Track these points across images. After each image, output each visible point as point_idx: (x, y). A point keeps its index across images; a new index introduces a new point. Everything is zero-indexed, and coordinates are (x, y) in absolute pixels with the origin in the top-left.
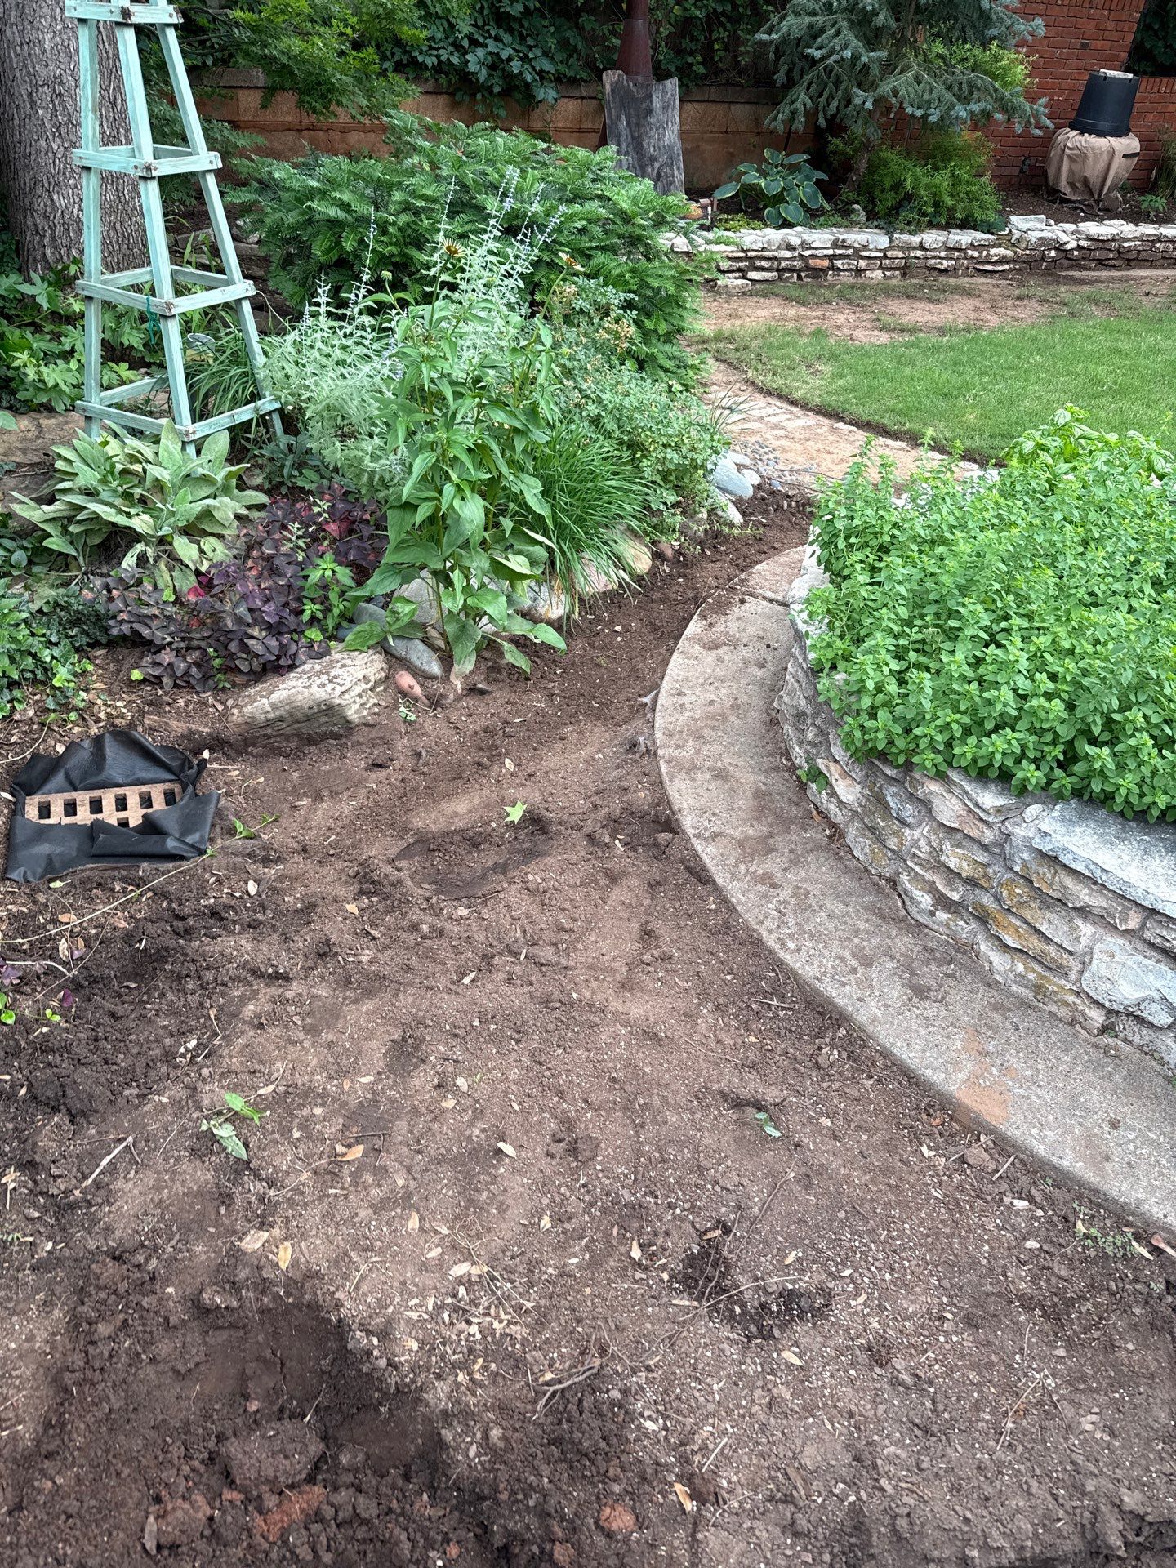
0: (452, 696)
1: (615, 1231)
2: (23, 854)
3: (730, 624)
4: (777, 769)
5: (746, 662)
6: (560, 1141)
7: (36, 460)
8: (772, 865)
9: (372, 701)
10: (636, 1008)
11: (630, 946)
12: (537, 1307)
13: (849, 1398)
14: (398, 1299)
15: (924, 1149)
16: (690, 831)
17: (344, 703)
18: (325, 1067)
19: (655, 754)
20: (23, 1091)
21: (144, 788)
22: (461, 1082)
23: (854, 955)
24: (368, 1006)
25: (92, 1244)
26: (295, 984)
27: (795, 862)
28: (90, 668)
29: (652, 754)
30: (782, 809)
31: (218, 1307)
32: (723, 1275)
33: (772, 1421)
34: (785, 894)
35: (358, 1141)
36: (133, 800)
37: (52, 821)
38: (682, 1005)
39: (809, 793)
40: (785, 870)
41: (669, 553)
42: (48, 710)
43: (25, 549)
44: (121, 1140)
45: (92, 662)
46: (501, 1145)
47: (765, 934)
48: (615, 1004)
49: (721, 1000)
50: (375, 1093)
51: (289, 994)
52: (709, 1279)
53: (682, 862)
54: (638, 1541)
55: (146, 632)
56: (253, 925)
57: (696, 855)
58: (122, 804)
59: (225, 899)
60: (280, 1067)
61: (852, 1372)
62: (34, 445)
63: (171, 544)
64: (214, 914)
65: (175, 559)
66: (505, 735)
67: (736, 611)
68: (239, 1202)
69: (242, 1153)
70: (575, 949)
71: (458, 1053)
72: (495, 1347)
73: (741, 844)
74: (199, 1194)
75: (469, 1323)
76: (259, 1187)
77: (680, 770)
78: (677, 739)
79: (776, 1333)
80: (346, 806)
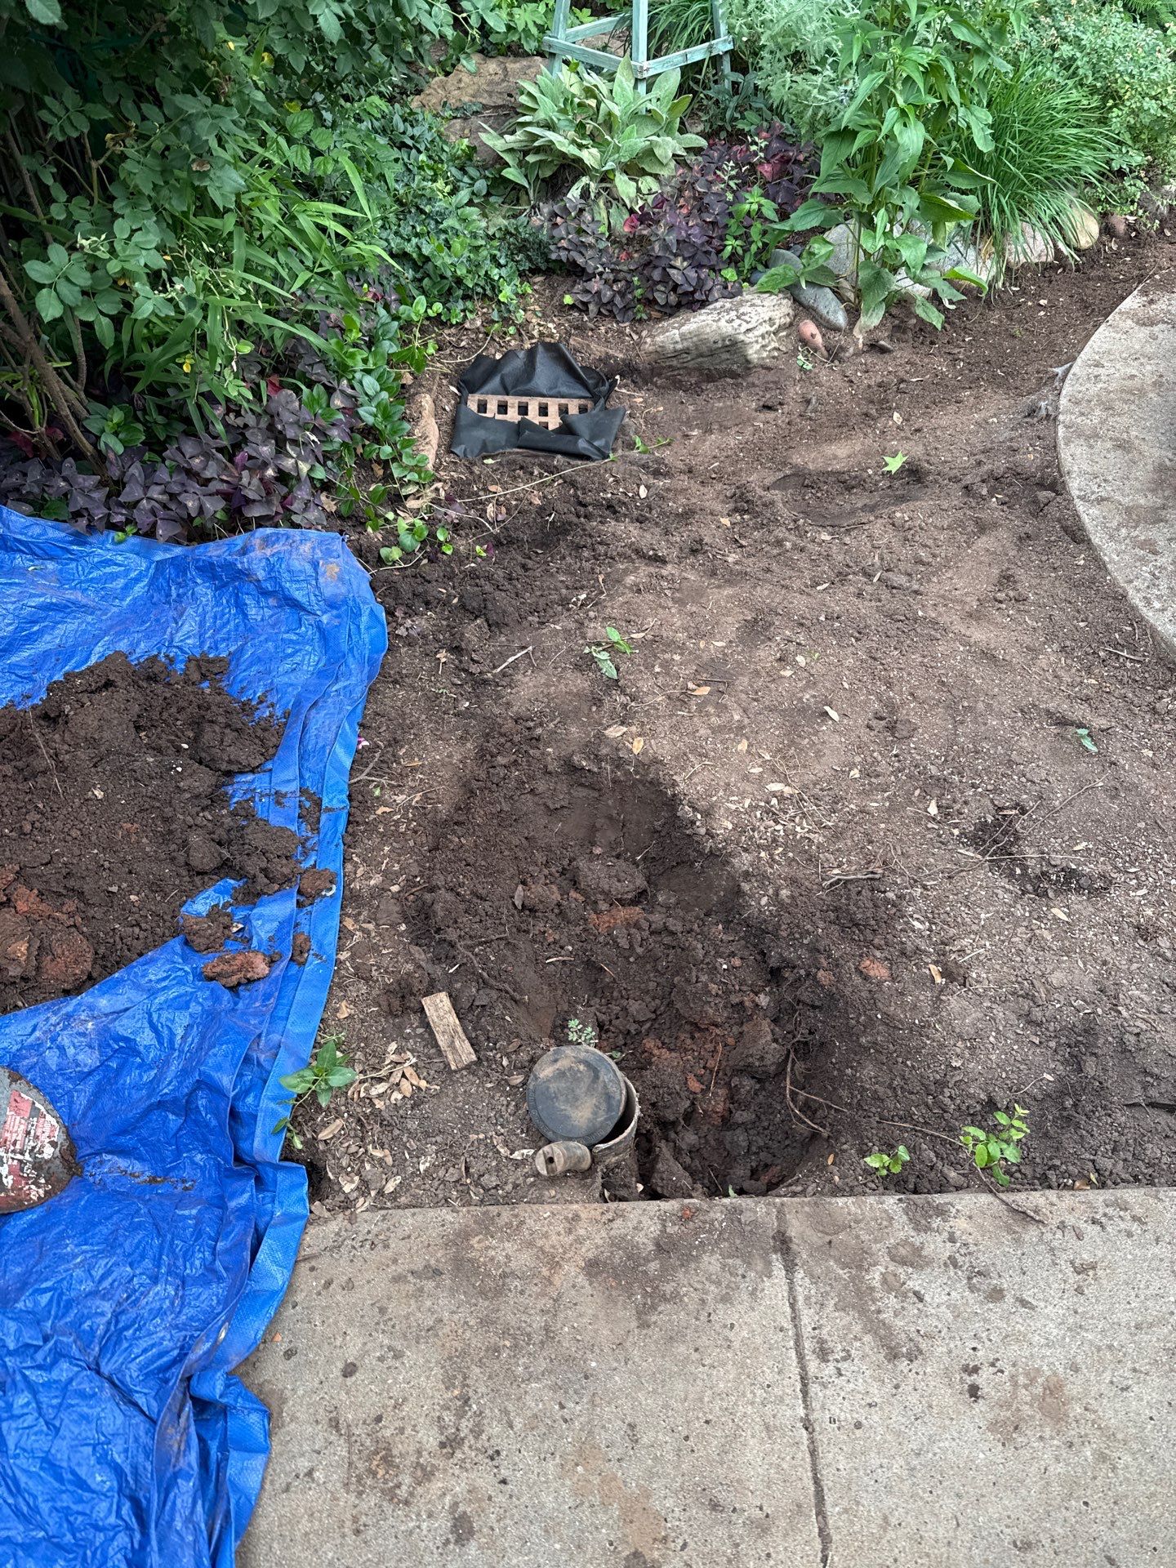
0: (851, 350)
1: (917, 792)
2: (464, 435)
3: (1174, 303)
6: (881, 719)
7: (500, 102)
8: (1159, 534)
9: (773, 345)
10: (979, 634)
11: (985, 587)
12: (836, 826)
13: (1107, 952)
14: (721, 793)
16: (1075, 493)
17: (747, 340)
18: (686, 629)
19: (1055, 419)
20: (455, 601)
21: (563, 401)
22: (800, 659)
24: (728, 591)
25: (497, 711)
26: (669, 567)
28: (529, 291)
29: (1051, 419)
31: (583, 768)
32: (1012, 844)
33: (1029, 950)
34: (1162, 561)
35: (706, 683)
36: (553, 409)
37: (489, 415)
38: (1027, 640)
41: (1121, 228)
42: (494, 322)
43: (486, 178)
44: (523, 648)
45: (532, 284)
46: (827, 708)
47: (1131, 592)
48: (959, 627)
49: (1068, 643)
50: (725, 654)
51: (664, 572)
52: (995, 842)
53: (1059, 521)
54: (889, 988)
55: (580, 261)
56: (640, 520)
57: (1076, 515)
58: (544, 411)
59: (621, 496)
60: (651, 622)
61: (1116, 938)
62: (499, 88)
63: (612, 181)
64: (610, 507)
65: (613, 199)
66: (899, 391)
68: (607, 706)
69: (614, 674)
70: (929, 581)
71: (801, 639)
72: (792, 842)
73: (1128, 510)
74: (577, 695)
75: (777, 822)
76: (623, 699)
77: (1079, 436)
78: (1083, 407)
79: (1051, 894)
80: (733, 440)
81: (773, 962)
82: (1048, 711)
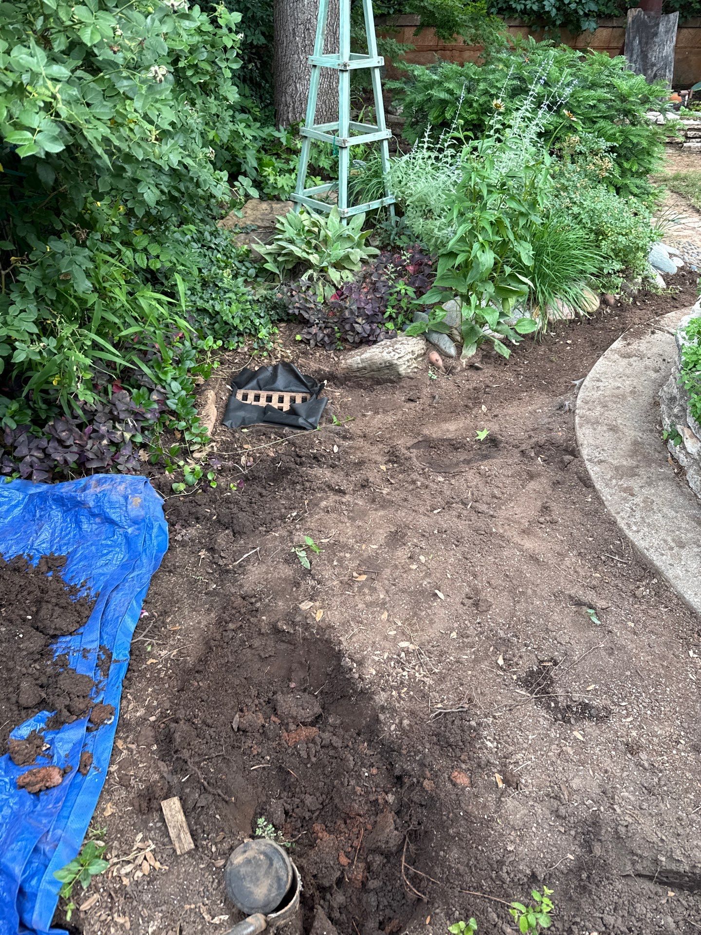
0: (459, 368)
1: (492, 649)
2: (232, 414)
3: (642, 345)
4: (651, 431)
5: (647, 368)
6: (470, 598)
7: (268, 225)
8: (634, 483)
9: (414, 365)
10: (529, 544)
11: (533, 513)
12: (441, 673)
13: (607, 764)
14: (370, 649)
15: (691, 653)
16: (585, 457)
17: (399, 363)
18: (354, 537)
19: (574, 412)
20: (215, 518)
21: (293, 394)
22: (422, 558)
23: (673, 540)
24: (381, 513)
25: (233, 590)
26: (347, 496)
27: (649, 484)
28: (277, 331)
29: (572, 412)
30: (649, 453)
31: (284, 631)
32: (549, 686)
33: (559, 762)
34: (637, 500)
35: (365, 573)
36: (287, 399)
37: (248, 402)
38: (558, 548)
39: (669, 446)
40: (641, 487)
41: (612, 301)
42: (254, 349)
43: (255, 268)
44: (254, 548)
45: (278, 328)
46: (437, 591)
47: (619, 520)
48: (517, 539)
49: (582, 551)
50: (377, 553)
51: (344, 500)
52: (539, 685)
53: (576, 473)
54: (469, 792)
55: (306, 316)
56: (333, 466)
57: (586, 471)
58: (281, 400)
59: (322, 452)
60: (333, 532)
61: (613, 753)
62: (267, 217)
63: (326, 272)
64: (315, 458)
65: (328, 281)
66: (485, 393)
67: (648, 337)
68: (303, 587)
69: (308, 566)
70: (500, 508)
71: (423, 544)
72: (414, 685)
73: (617, 468)
74: (285, 580)
75: (404, 670)
76: (313, 583)
77: (588, 423)
78: (590, 405)
79: (573, 721)
80: (390, 418)
81: (397, 772)
82: (570, 596)
